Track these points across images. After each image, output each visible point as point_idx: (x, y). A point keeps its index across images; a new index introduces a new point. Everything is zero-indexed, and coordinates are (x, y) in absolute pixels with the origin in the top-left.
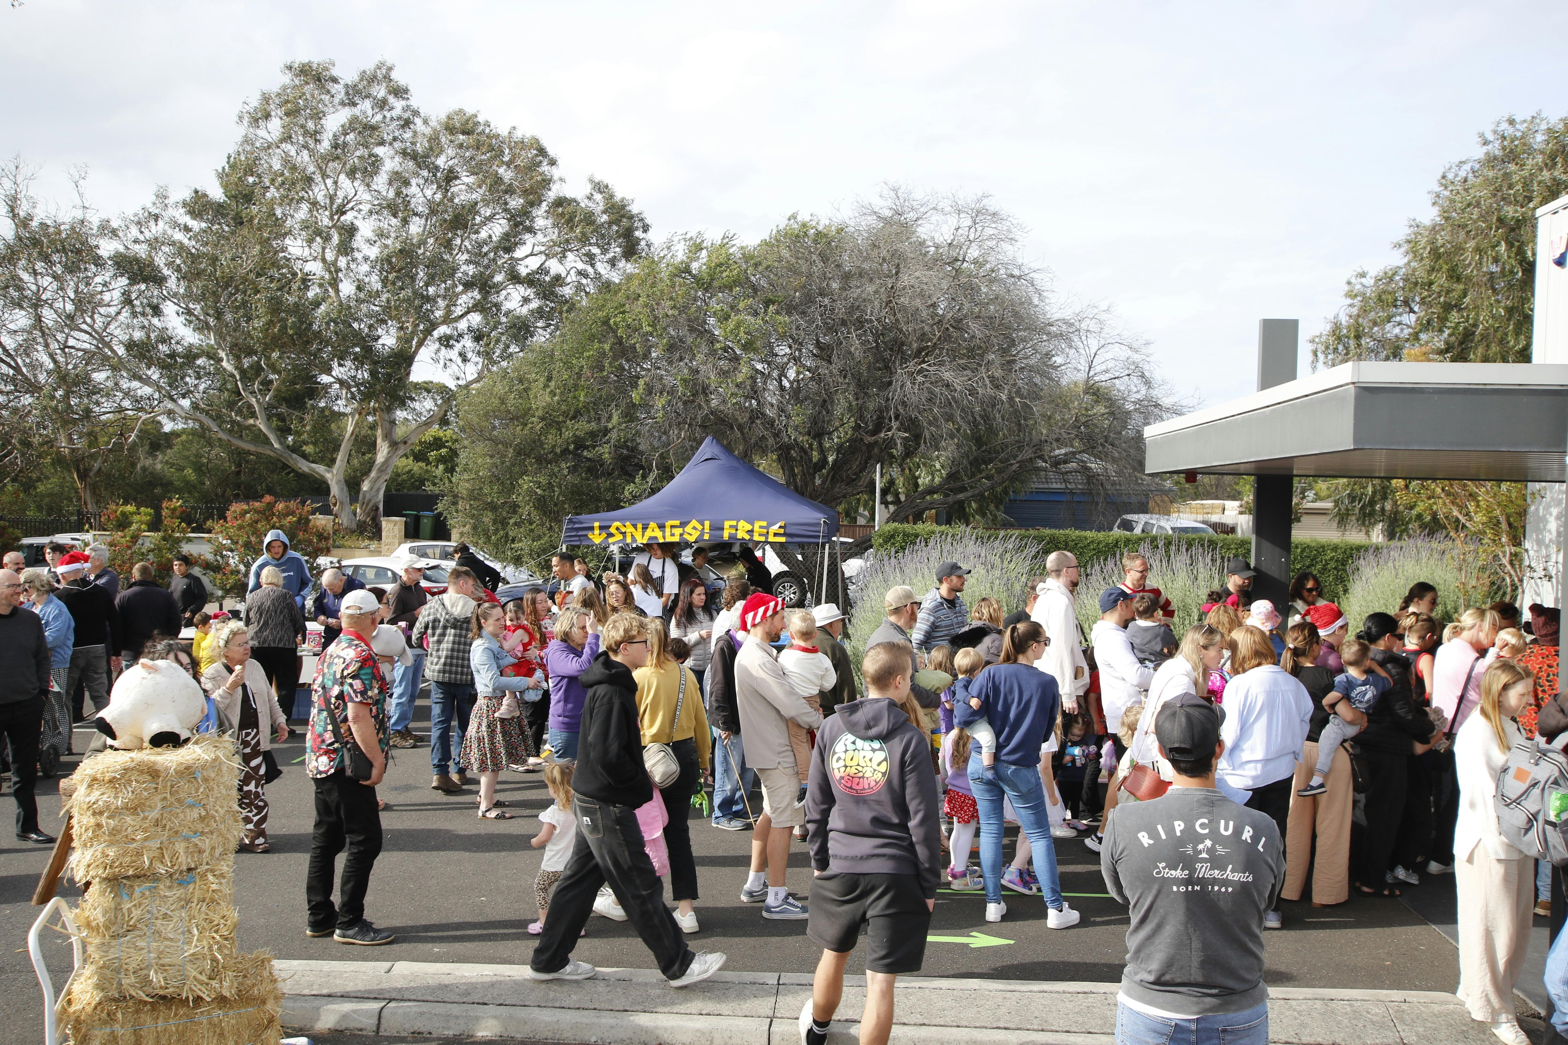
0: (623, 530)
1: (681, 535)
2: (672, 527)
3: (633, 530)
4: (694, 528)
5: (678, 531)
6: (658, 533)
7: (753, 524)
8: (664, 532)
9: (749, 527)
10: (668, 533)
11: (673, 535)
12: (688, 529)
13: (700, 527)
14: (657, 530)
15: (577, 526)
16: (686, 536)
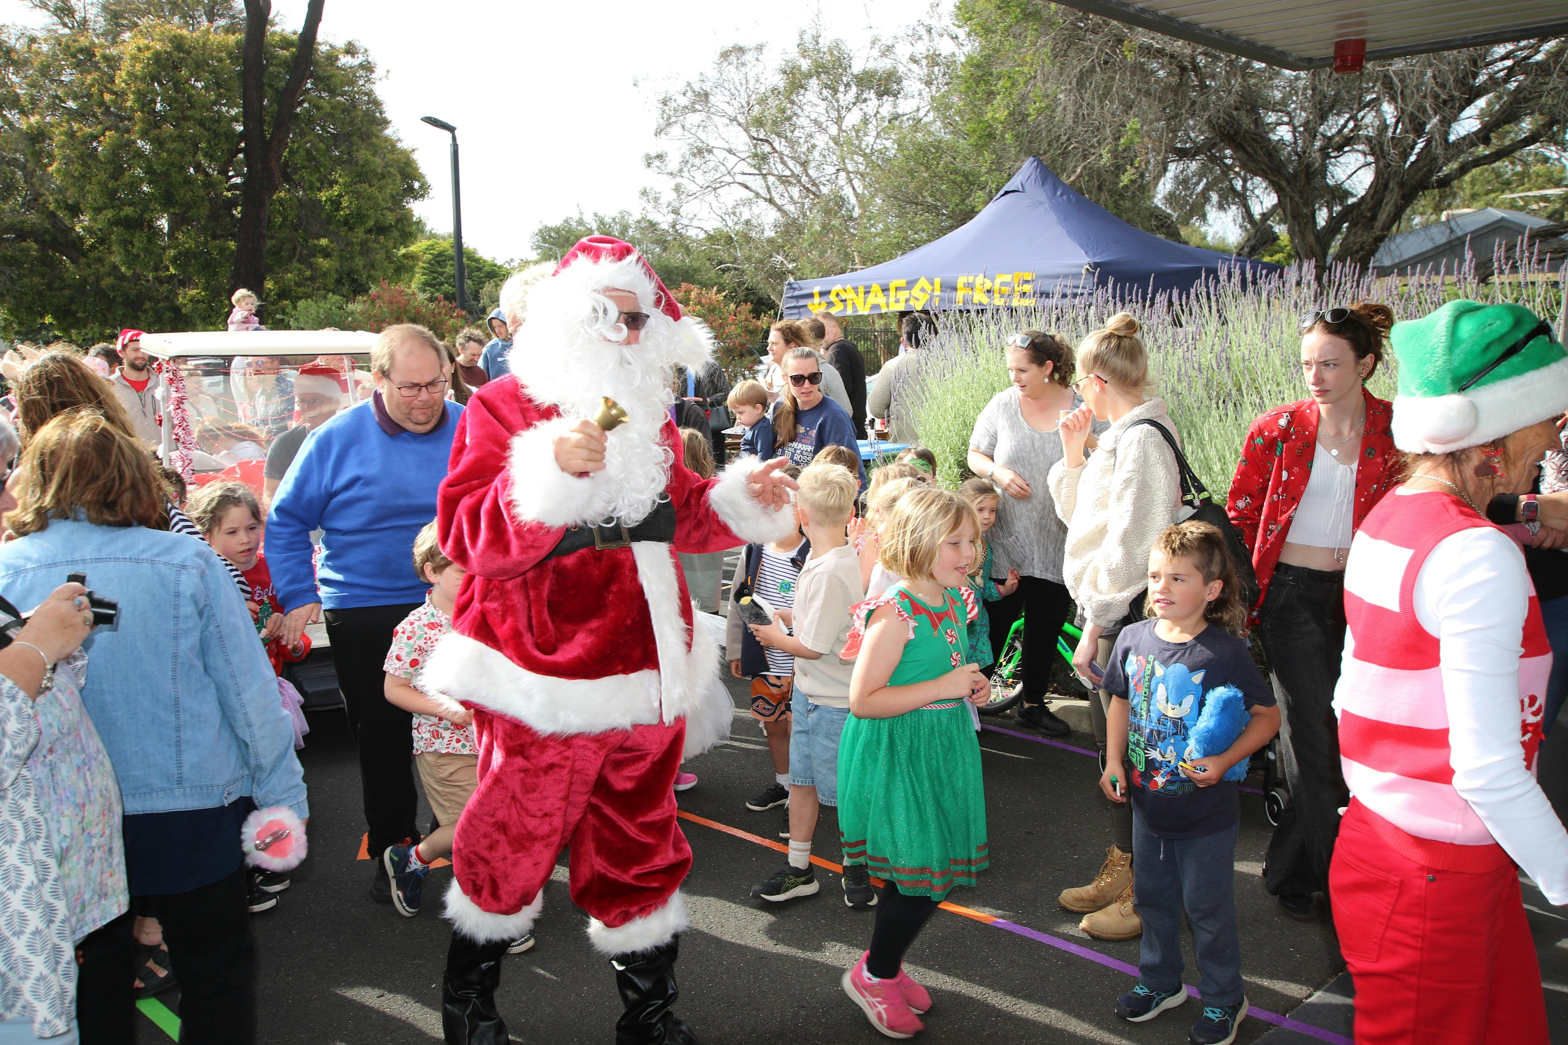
0: (843, 296)
1: (907, 301)
2: (897, 289)
3: (853, 295)
4: (923, 290)
5: (903, 295)
6: (881, 300)
7: (993, 280)
8: (887, 296)
9: (988, 285)
10: (892, 299)
11: (897, 301)
12: (916, 292)
13: (928, 288)
14: (880, 294)
15: (797, 293)
16: (912, 303)
